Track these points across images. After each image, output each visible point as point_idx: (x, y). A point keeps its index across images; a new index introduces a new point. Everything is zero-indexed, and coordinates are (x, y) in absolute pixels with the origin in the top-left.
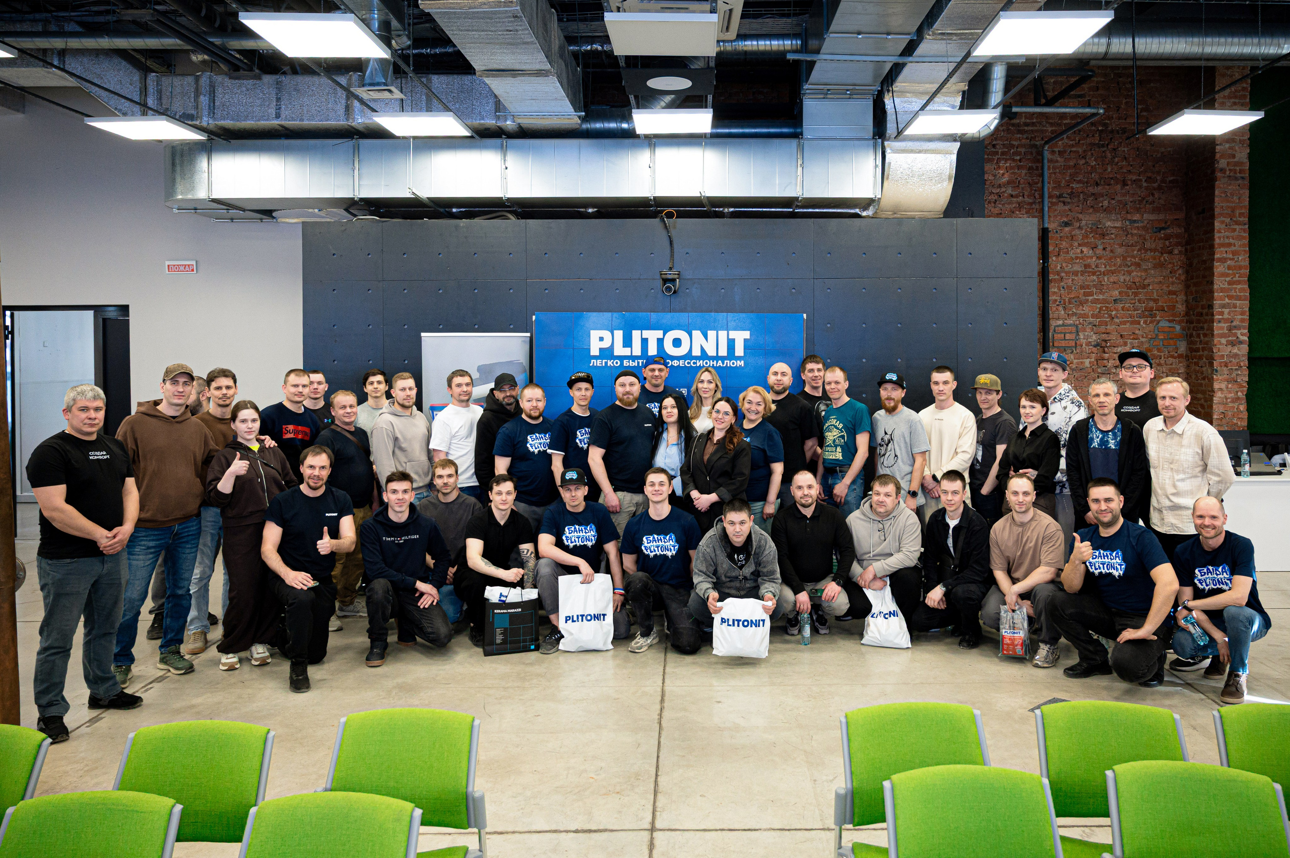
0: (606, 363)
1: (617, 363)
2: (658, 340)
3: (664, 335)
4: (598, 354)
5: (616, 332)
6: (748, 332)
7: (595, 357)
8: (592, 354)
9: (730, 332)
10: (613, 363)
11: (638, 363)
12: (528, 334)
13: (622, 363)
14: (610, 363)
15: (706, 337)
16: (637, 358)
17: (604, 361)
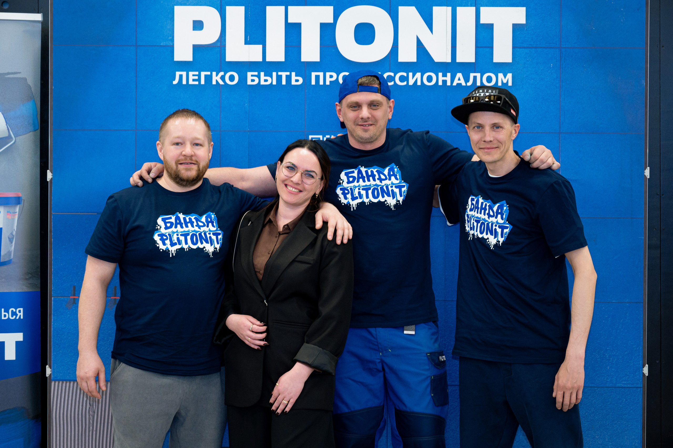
0: (209, 78)
1: (232, 78)
2: (323, 26)
3: (336, 16)
4: (189, 58)
5: (230, 10)
6: (523, 10)
7: (184, 66)
8: (177, 58)
9: (483, 10)
10: (223, 78)
11: (279, 78)
12: (38, 17)
13: (243, 79)
14: (216, 78)
15: (429, 22)
16: (276, 66)
17: (203, 74)
